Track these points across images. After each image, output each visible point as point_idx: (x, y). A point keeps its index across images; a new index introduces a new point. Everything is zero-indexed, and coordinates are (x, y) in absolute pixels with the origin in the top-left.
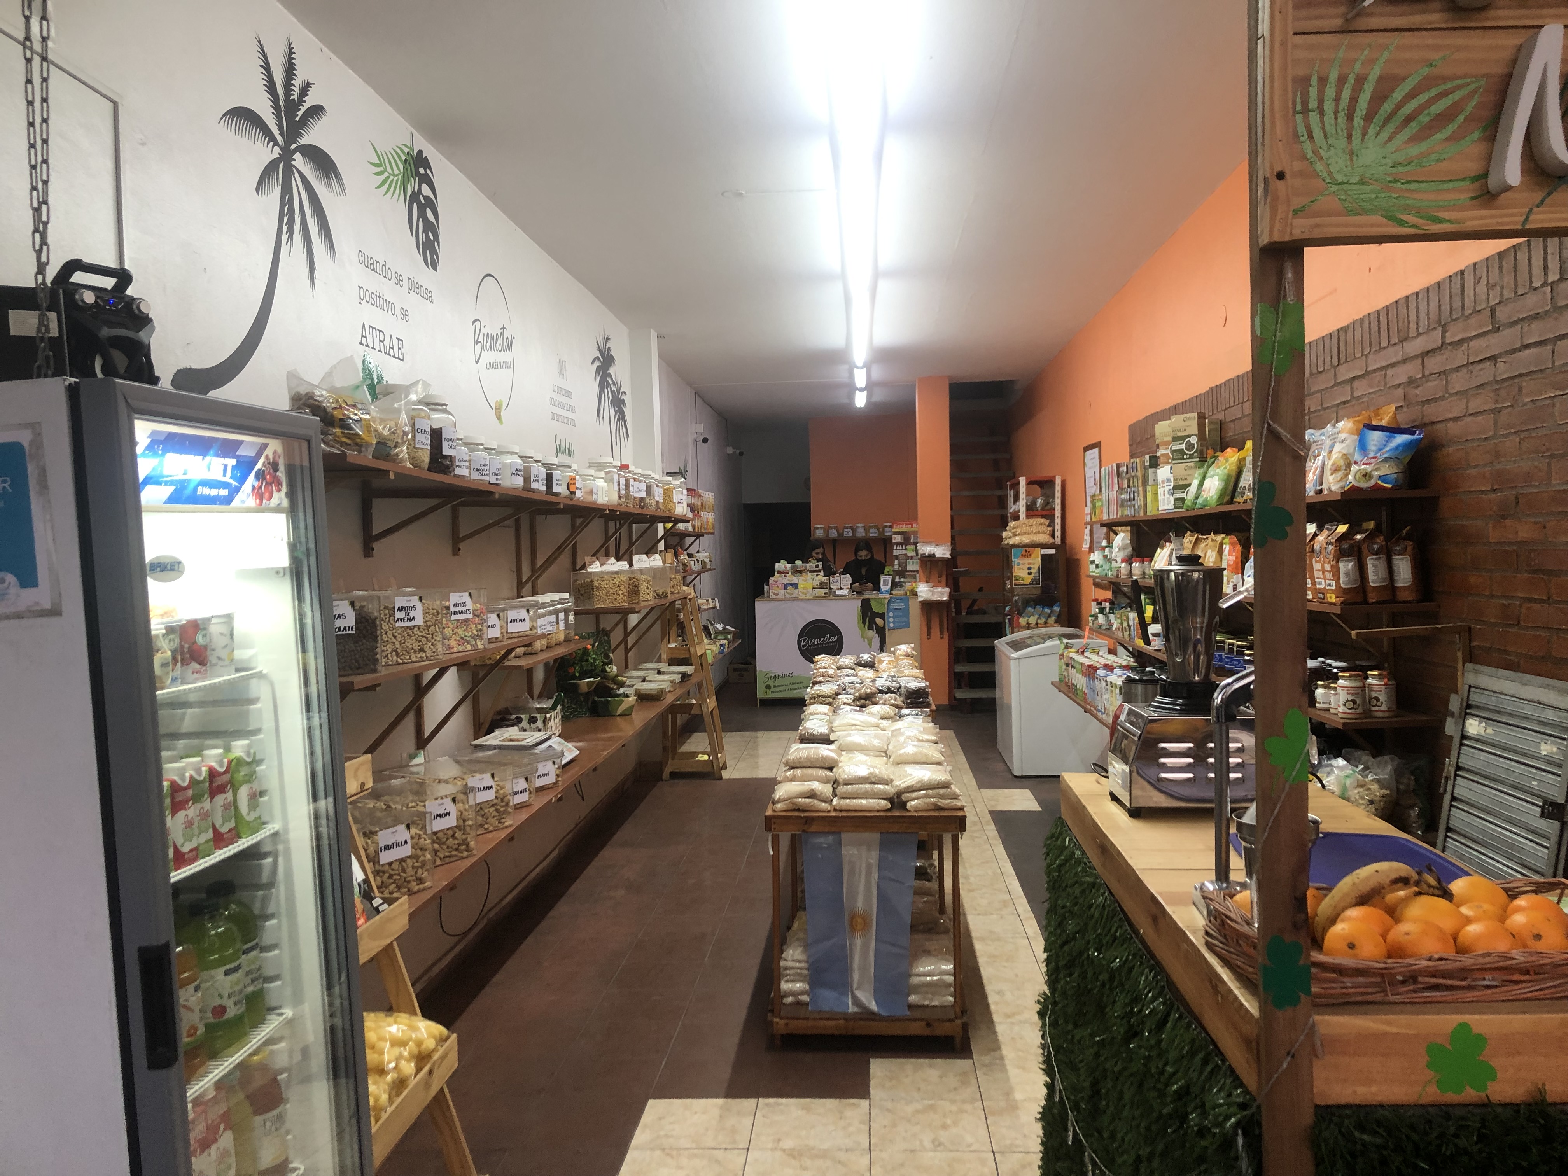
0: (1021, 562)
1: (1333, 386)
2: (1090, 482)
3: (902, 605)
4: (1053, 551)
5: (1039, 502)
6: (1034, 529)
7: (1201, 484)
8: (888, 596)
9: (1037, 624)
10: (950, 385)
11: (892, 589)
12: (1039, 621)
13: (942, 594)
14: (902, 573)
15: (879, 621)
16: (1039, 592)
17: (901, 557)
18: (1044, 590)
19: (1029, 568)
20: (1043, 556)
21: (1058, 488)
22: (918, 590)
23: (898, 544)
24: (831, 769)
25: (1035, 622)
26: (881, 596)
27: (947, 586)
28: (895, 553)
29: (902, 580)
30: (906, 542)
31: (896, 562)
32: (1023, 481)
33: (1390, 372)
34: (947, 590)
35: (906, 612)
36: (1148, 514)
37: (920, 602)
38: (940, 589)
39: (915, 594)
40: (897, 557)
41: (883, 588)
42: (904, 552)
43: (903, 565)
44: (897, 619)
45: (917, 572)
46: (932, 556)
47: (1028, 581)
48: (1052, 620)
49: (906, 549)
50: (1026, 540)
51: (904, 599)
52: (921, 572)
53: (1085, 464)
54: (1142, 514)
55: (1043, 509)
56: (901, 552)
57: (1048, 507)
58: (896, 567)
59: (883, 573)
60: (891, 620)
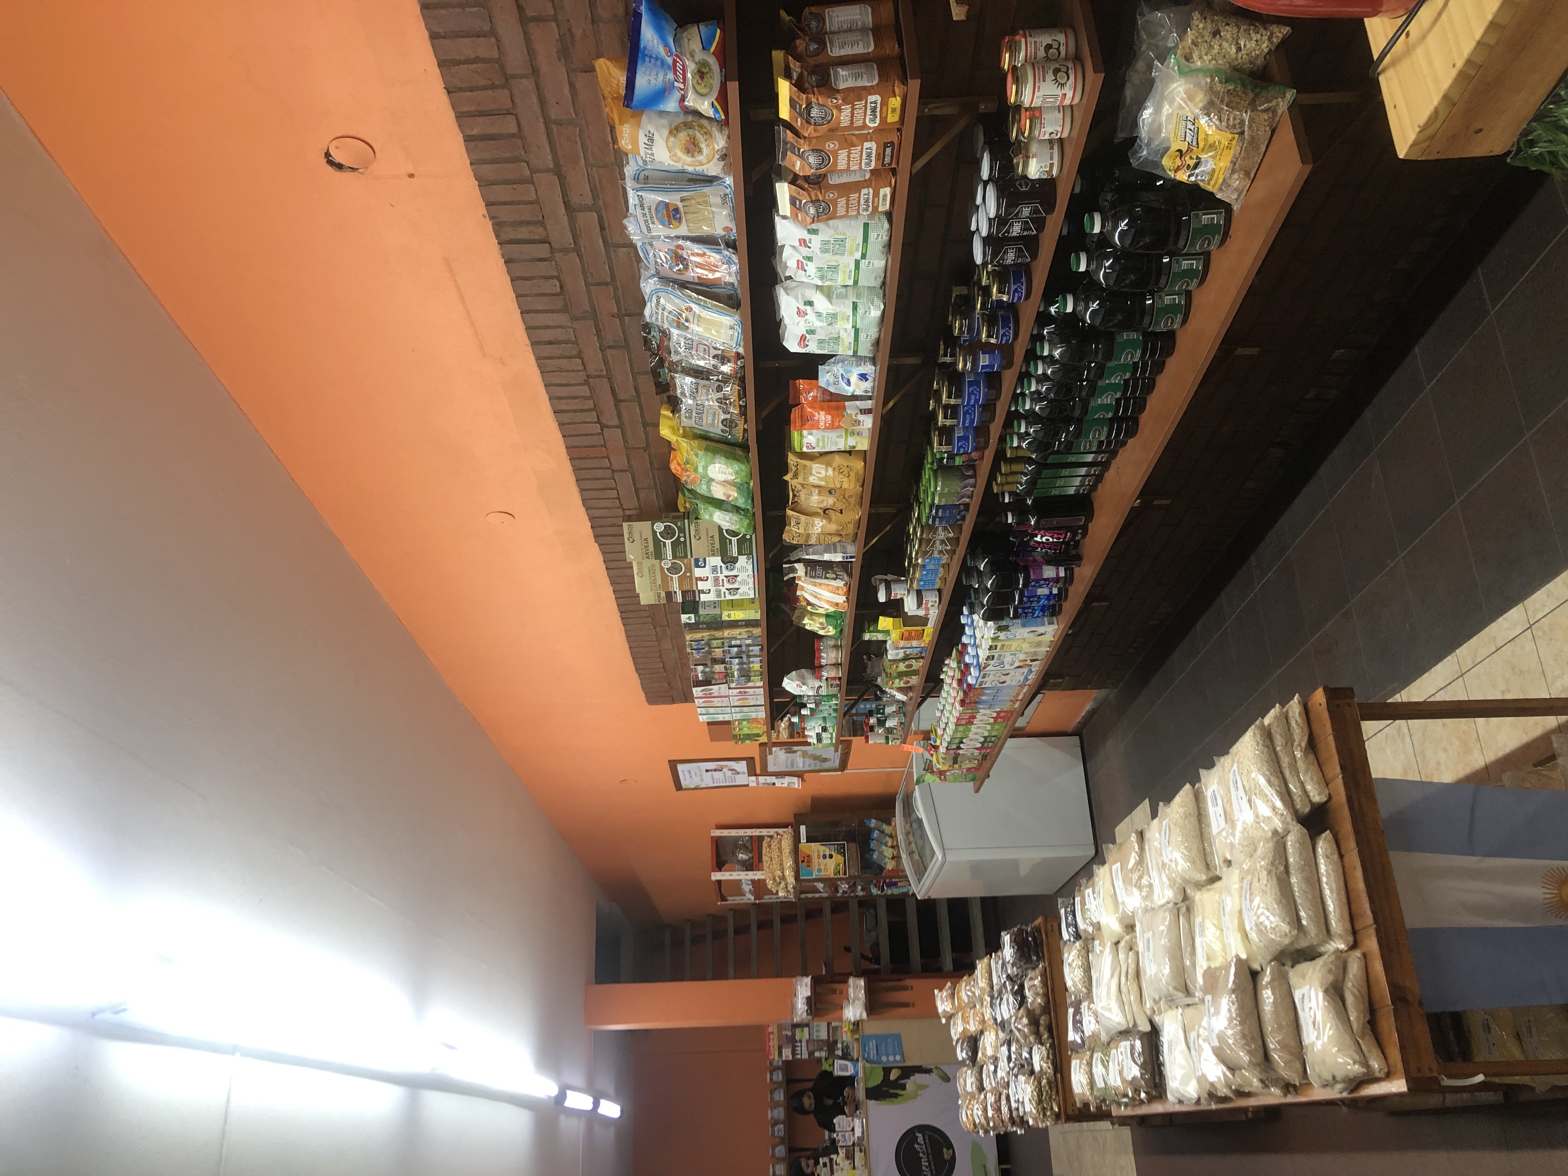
0: (817, 868)
1: (580, 256)
2: (720, 779)
3: (872, 1044)
4: (803, 828)
5: (742, 856)
6: (775, 854)
7: (719, 504)
8: (860, 1064)
9: (893, 847)
10: (596, 983)
11: (852, 1060)
12: (890, 844)
13: (856, 988)
14: (831, 1045)
15: (894, 1075)
16: (853, 846)
17: (811, 1048)
18: (850, 837)
19: (824, 857)
20: (809, 840)
21: (725, 833)
22: (852, 1020)
23: (794, 1053)
24: (1255, 975)
25: (891, 850)
26: (861, 1074)
27: (846, 982)
28: (805, 1056)
29: (839, 1045)
30: (792, 1041)
31: (817, 1054)
32: (716, 876)
33: (553, 113)
34: (851, 980)
35: (881, 1039)
36: (758, 616)
37: (868, 1015)
38: (851, 991)
39: (857, 1024)
40: (811, 1054)
41: (850, 1072)
42: (804, 1044)
43: (821, 1044)
44: (890, 1050)
45: (829, 1024)
46: (809, 1000)
47: (840, 858)
48: (887, 829)
49: (801, 1041)
50: (789, 862)
51: (863, 1042)
52: (829, 1017)
53: (696, 788)
54: (757, 631)
55: (751, 852)
56: (804, 1048)
57: (749, 845)
58: (823, 1054)
59: (831, 1073)
60: (891, 1058)
